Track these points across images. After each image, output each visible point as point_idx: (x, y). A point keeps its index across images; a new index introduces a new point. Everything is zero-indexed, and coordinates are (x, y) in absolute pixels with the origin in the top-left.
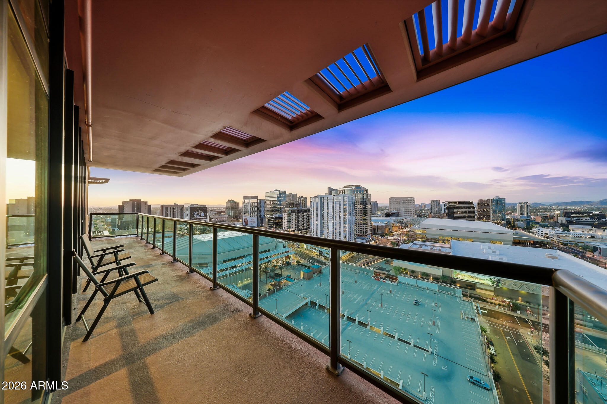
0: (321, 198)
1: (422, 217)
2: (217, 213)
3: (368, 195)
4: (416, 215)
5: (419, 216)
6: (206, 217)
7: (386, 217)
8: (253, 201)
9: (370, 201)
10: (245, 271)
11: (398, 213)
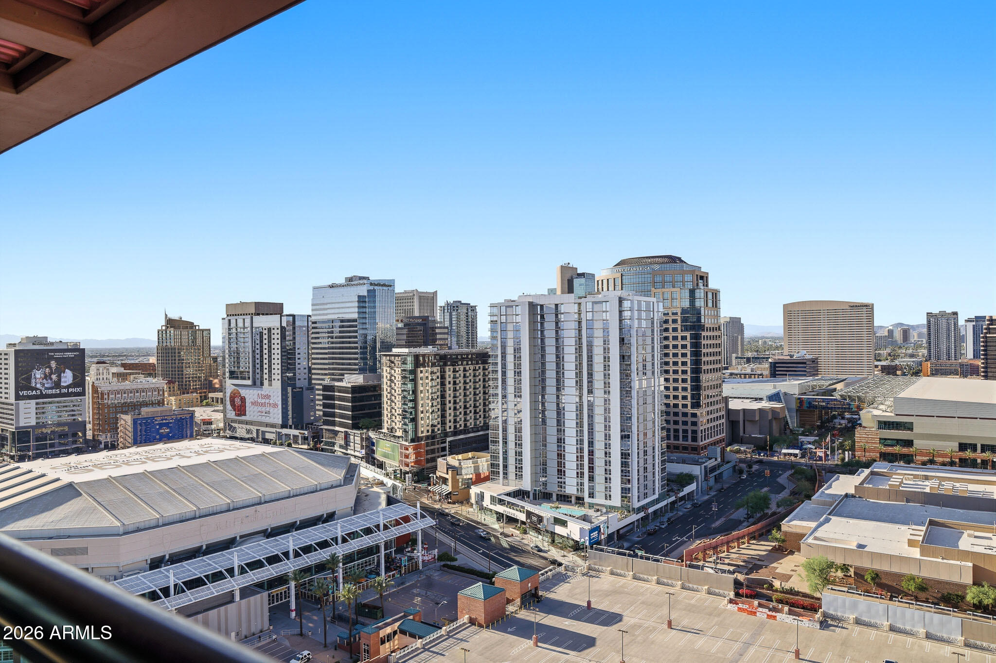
0: (532, 306)
1: (899, 372)
2: (122, 370)
3: (710, 296)
4: (876, 366)
5: (890, 371)
6: (79, 390)
7: (775, 377)
8: (263, 322)
9: (717, 316)
10: (237, 598)
11: (814, 361)
